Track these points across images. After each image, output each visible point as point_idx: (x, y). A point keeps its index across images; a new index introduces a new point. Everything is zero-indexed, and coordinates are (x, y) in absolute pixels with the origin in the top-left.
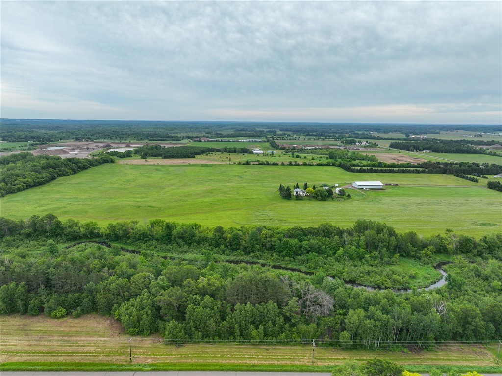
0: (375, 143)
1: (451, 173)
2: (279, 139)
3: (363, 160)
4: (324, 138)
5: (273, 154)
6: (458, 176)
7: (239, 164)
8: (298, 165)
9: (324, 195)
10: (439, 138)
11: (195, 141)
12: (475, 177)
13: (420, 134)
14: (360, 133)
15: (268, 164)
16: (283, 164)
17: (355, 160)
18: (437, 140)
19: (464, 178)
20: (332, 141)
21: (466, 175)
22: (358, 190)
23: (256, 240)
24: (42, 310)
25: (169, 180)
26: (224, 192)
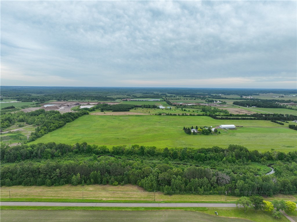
0: (225, 102)
1: (269, 119)
2: (170, 99)
3: (221, 112)
4: (194, 98)
5: (170, 109)
6: (273, 121)
7: (156, 115)
8: (187, 115)
9: (207, 132)
10: (259, 98)
11: (124, 101)
12: (282, 122)
13: (248, 95)
14: (214, 95)
15: (171, 115)
16: (179, 115)
17: (216, 112)
18: (258, 99)
19: (276, 122)
20: (199, 101)
21: (277, 121)
22: (223, 130)
23: (185, 154)
24: (107, 183)
25: (124, 124)
26: (156, 131)
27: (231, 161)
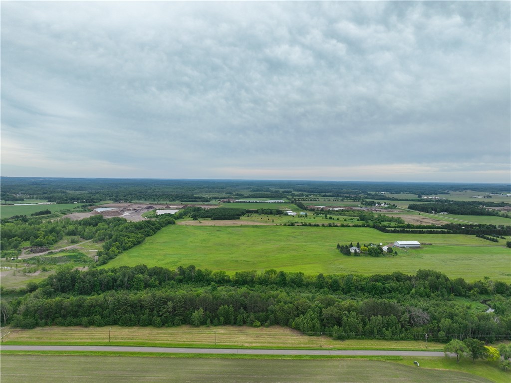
0: (394, 205)
1: (472, 233)
2: (301, 199)
3: (390, 221)
4: (341, 198)
5: (306, 215)
6: (479, 237)
7: (285, 225)
8: (337, 226)
9: (376, 252)
10: (451, 199)
11: (224, 202)
12: (495, 238)
13: (431, 194)
14: (373, 193)
15: (310, 225)
16: (323, 226)
17: (383, 221)
18: (449, 201)
19: (485, 238)
20: (351, 203)
21: (487, 236)
22: (401, 249)
23: (351, 284)
24: (244, 323)
25: (237, 240)
26: (293, 250)
27: (424, 294)
